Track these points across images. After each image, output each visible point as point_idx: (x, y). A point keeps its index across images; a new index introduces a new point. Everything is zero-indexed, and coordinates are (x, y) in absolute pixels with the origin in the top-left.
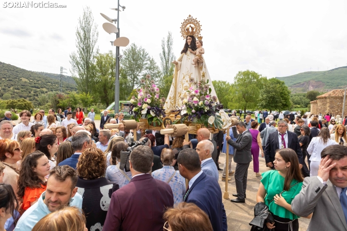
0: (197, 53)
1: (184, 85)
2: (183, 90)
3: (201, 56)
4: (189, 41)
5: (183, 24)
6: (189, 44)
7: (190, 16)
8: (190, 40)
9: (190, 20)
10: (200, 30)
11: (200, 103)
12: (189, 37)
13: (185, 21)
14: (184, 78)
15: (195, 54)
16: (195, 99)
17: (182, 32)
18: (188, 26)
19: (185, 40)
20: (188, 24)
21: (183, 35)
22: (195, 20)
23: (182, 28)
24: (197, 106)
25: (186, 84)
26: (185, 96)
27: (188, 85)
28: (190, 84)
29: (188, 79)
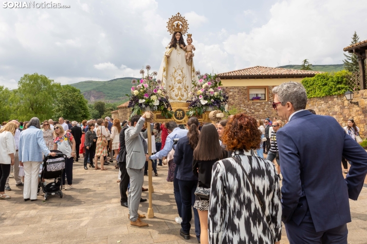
0: (188, 49)
1: (177, 79)
2: (176, 83)
3: (192, 52)
4: (178, 37)
5: (171, 20)
6: (178, 40)
7: (179, 14)
8: (180, 36)
9: (178, 17)
10: (187, 28)
11: (216, 94)
12: (178, 33)
13: (173, 18)
14: (175, 71)
15: (185, 50)
16: (211, 90)
17: (168, 27)
18: (176, 22)
19: (172, 35)
20: (176, 20)
21: (169, 30)
22: (183, 19)
23: (169, 23)
24: (214, 96)
25: (179, 78)
26: (179, 89)
27: (181, 79)
28: (183, 78)
29: (181, 73)
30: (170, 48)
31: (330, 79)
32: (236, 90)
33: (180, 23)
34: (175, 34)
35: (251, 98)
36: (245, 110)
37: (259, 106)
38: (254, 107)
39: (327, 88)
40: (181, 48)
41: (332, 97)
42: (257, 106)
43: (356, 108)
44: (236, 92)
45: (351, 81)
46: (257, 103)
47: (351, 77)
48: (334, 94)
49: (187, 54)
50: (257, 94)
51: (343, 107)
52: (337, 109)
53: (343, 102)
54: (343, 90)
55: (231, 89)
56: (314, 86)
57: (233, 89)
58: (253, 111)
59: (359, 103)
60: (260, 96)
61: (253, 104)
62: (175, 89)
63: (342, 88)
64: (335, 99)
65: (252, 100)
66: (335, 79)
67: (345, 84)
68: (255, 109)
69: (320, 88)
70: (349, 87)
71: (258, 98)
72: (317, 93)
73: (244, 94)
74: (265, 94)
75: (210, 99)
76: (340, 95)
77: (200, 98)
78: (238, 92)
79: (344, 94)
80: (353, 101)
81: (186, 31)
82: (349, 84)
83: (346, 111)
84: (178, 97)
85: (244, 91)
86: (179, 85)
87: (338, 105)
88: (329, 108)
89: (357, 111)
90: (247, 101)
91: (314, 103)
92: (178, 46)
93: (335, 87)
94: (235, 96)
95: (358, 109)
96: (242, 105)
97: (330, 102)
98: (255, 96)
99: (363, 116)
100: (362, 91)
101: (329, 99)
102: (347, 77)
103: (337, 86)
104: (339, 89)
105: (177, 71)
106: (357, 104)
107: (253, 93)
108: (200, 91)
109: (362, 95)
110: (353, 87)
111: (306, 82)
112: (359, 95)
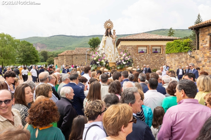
1: (109, 51)
2: (109, 53)
6: (109, 32)
7: (109, 20)
9: (109, 22)
12: (109, 29)
13: (107, 22)
14: (108, 48)
16: (127, 57)
18: (108, 24)
21: (105, 27)
22: (111, 22)
23: (105, 24)
24: (128, 60)
25: (110, 51)
26: (110, 56)
27: (111, 51)
28: (112, 50)
29: (111, 48)
30: (105, 36)
31: (181, 43)
32: (131, 47)
33: (110, 24)
34: (108, 29)
35: (139, 52)
36: (135, 59)
37: (143, 56)
38: (140, 57)
39: (179, 48)
40: (111, 36)
41: (182, 53)
42: (142, 56)
43: (193, 60)
44: (130, 48)
45: (192, 45)
46: (142, 55)
47: (191, 43)
48: (183, 51)
49: (113, 39)
50: (142, 50)
51: (187, 59)
52: (184, 59)
53: (187, 56)
54: (187, 50)
55: (127, 46)
56: (173, 47)
57: (129, 47)
58: (140, 59)
59: (195, 57)
60: (143, 51)
61: (140, 55)
62: (108, 56)
63: (187, 49)
64: (183, 54)
65: (139, 53)
66: (184, 44)
67: (189, 46)
68: (141, 58)
69: (176, 48)
70: (191, 48)
71: (143, 52)
72: (174, 50)
73: (135, 50)
74: (147, 50)
75: (127, 62)
76: (186, 52)
77: (122, 61)
78: (132, 48)
79: (187, 52)
80: (192, 56)
81: (112, 28)
82: (191, 46)
83: (188, 61)
84: (110, 60)
85: (135, 48)
86: (110, 54)
87: (185, 57)
88: (180, 59)
89: (194, 61)
90: (136, 54)
91: (173, 56)
92: (109, 35)
93: (183, 48)
94: (130, 51)
95: (194, 60)
96: (133, 56)
97: (181, 56)
98: (141, 51)
99: (196, 64)
100: (196, 51)
101: (180, 54)
102: (190, 43)
103: (185, 47)
104: (186, 49)
105: (109, 48)
106: (194, 57)
107: (140, 49)
108: (122, 58)
109: (197, 53)
110: (192, 48)
111: (169, 44)
112: (195, 53)
